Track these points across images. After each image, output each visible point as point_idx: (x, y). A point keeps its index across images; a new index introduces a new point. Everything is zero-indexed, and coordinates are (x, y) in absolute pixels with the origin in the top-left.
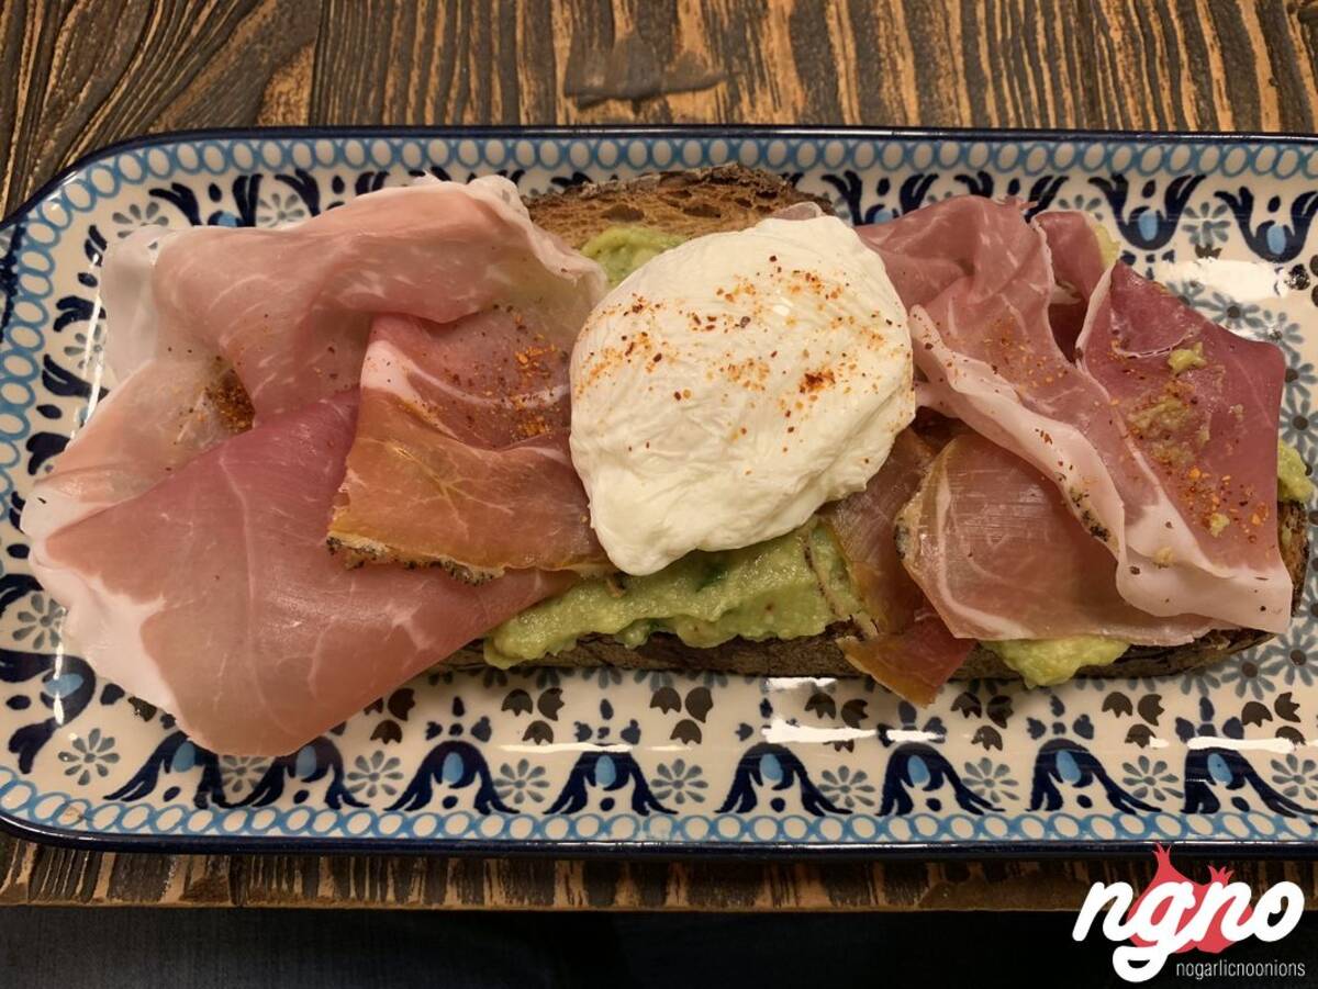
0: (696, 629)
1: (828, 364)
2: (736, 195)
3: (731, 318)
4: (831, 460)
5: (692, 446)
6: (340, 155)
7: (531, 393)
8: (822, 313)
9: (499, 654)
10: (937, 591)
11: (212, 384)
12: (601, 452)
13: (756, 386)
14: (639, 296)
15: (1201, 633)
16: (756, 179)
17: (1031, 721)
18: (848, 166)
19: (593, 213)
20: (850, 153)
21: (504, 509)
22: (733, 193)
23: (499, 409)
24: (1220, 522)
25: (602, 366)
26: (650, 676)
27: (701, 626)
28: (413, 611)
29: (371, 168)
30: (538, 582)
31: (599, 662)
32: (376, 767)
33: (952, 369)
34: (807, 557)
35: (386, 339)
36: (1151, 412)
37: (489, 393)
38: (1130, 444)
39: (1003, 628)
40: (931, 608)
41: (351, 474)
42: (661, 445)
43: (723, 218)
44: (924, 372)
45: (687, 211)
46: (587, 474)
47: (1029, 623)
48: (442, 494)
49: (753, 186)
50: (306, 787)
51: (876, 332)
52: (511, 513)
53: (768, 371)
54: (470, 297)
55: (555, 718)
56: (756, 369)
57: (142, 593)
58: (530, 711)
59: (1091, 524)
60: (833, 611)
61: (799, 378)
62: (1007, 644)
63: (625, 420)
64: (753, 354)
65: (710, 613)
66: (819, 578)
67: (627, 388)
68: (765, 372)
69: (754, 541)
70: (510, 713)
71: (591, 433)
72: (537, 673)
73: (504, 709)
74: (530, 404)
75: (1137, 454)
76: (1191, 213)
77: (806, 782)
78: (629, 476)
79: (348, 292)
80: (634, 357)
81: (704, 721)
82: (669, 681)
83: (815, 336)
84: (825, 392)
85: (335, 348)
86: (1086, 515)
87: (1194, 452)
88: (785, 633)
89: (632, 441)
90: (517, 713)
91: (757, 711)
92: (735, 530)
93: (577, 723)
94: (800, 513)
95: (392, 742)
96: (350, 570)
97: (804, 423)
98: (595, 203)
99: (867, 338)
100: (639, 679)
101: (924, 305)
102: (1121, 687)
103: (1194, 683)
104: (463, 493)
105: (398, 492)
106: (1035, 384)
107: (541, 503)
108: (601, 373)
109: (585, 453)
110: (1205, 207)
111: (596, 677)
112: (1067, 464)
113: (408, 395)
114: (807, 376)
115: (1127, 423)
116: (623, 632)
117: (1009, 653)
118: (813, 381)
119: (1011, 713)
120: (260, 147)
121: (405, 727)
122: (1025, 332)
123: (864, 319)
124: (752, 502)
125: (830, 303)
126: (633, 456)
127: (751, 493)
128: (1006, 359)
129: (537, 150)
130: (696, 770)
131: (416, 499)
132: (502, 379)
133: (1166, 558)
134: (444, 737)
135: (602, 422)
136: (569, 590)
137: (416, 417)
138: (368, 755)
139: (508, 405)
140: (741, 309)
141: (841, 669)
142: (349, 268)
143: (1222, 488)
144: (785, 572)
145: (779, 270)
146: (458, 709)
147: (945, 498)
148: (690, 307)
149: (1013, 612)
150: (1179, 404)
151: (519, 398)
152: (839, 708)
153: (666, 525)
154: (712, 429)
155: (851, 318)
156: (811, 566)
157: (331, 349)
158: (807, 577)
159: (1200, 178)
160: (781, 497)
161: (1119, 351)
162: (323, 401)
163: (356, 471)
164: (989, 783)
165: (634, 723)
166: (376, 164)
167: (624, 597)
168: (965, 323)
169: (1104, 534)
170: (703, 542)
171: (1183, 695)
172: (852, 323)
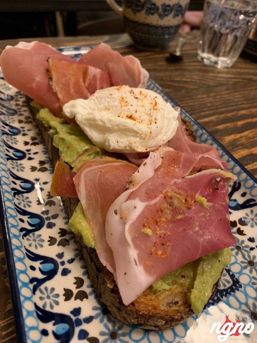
1: (137, 118)
3: (136, 95)
5: (100, 104)
8: (149, 111)
17: (63, 253)
24: (148, 232)
26: (48, 159)
28: (40, 80)
38: (161, 195)
41: (66, 62)
52: (71, 93)
58: (32, 141)
60: (73, 162)
68: (126, 105)
73: (31, 137)
75: (158, 198)
77: (23, 192)
81: (38, 171)
82: (48, 163)
83: (143, 112)
87: (172, 218)
91: (44, 182)
93: (31, 149)
95: (18, 122)
99: (149, 123)
100: (46, 157)
102: (87, 282)
103: (98, 312)
114: (131, 115)
117: (77, 208)
118: (131, 118)
119: (64, 246)
121: (23, 124)
123: (153, 118)
125: (152, 110)
130: (22, 170)
133: (125, 217)
134: (22, 129)
140: (139, 96)
145: (154, 99)
146: (29, 130)
150: (184, 203)
154: (106, 104)
155: (152, 116)
158: (80, 151)
164: (34, 240)
165: (33, 159)
171: (91, 308)
172: (151, 117)
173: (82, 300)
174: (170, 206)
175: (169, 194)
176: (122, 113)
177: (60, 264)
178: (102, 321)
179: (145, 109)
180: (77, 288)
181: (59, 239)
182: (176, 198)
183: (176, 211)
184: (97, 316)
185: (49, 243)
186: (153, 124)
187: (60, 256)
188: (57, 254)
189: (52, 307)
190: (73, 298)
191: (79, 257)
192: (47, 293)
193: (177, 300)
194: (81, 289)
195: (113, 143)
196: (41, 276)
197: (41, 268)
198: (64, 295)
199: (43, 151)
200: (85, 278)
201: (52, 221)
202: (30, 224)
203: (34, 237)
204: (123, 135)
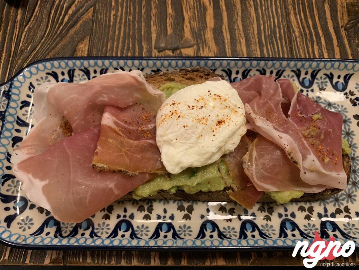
0: (189, 189)
1: (224, 118)
2: (199, 75)
3: (198, 106)
4: (224, 143)
5: (188, 139)
6: (96, 64)
7: (146, 126)
9: (137, 195)
10: (253, 178)
11: (62, 124)
12: (164, 141)
13: (205, 124)
14: (174, 100)
15: (323, 189)
16: (204, 71)
17: (279, 214)
18: (228, 67)
19: (162, 79)
20: (228, 64)
21: (139, 156)
22: (198, 74)
23: (137, 130)
24: (327, 160)
25: (165, 119)
26: (177, 202)
27: (190, 188)
28: (114, 184)
29: (104, 67)
30: (147, 176)
31: (163, 198)
32: (103, 226)
33: (256, 119)
34: (219, 169)
35: (108, 112)
36: (308, 131)
37: (135, 126)
38: (303, 139)
39: (270, 188)
40: (252, 183)
41: (99, 147)
42: (180, 139)
43: (196, 81)
44: (249, 120)
45: (186, 79)
46: (161, 147)
47: (278, 187)
48: (122, 152)
49: (203, 73)
50: (84, 232)
51: (236, 110)
52: (140, 157)
53: (208, 120)
54: (130, 101)
55: (151, 213)
56: (205, 120)
57: (42, 179)
58: (145, 211)
59: (293, 160)
60: (226, 184)
61: (216, 122)
62: (272, 192)
63: (170, 133)
64: (204, 116)
65: (193, 184)
66: (222, 175)
67: (171, 124)
68: (207, 120)
69: (205, 165)
70: (139, 212)
71: (162, 136)
72: (147, 201)
73: (138, 211)
74: (145, 129)
75: (305, 142)
76: (317, 79)
77: (219, 230)
78: (172, 147)
79: (98, 99)
80: (173, 116)
81: (191, 214)
82: (182, 203)
83: (220, 111)
84: (223, 126)
85: (94, 114)
86: (292, 158)
87: (320, 141)
88: (213, 190)
89: (172, 138)
90: (141, 212)
91: (206, 211)
92: (200, 162)
93: (157, 215)
94: (217, 157)
95: (108, 220)
96: (98, 173)
97: (218, 134)
98: (163, 77)
99: (233, 112)
100: (174, 202)
101: (248, 103)
102: (303, 204)
103: (322, 203)
104: (128, 152)
105: (111, 152)
106: (278, 124)
107: (148, 155)
108: (164, 121)
109: (160, 141)
110: (321, 78)
111: (162, 202)
112: (286, 144)
113: (114, 126)
114: (218, 121)
115: (302, 134)
116: (170, 190)
117: (273, 195)
118: (220, 123)
119: (273, 211)
120: (75, 62)
121: (111, 216)
122: (275, 110)
123: (233, 107)
124: (204, 154)
125: (224, 103)
126: (173, 142)
127: (204, 152)
128: (270, 117)
129: (147, 63)
130: (189, 227)
131: (115, 154)
132: (138, 122)
133: (313, 169)
134: (122, 218)
135: (164, 133)
136: (155, 178)
137: (116, 132)
138: (101, 223)
139: (140, 129)
140: (201, 104)
141: (228, 200)
142: (99, 93)
143: (327, 151)
144: (212, 173)
145: (211, 94)
146: (125, 211)
147: (255, 154)
148: (187, 103)
149: (273, 184)
150: (315, 129)
151: (142, 127)
152: (227, 210)
153: (181, 160)
154: (193, 135)
155: (229, 106)
156: (220, 171)
157: (93, 115)
158: (219, 174)
159: (320, 70)
160: (212, 153)
161: (299, 115)
162: (91, 128)
163: (100, 146)
164: (268, 230)
165: (173, 215)
166: (105, 66)
167: (170, 180)
168: (259, 108)
169: (297, 163)
170: (192, 165)
171: (319, 206)
173: (313, 211)
176: (212, 127)
177: (287, 218)
181: (267, 213)
183: (318, 136)
184: (324, 205)
185: (269, 221)
188: (278, 217)
189: (317, 229)
190: (311, 215)
192: (308, 230)
194: (306, 208)
196: (297, 231)
197: (291, 230)
198: (308, 220)
200: (300, 205)
201: (249, 213)
202: (253, 231)
203: (265, 230)
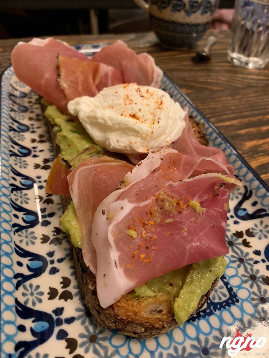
3: (142, 94)
8: (154, 110)
17: (54, 252)
27: (60, 135)
28: (49, 77)
41: (76, 59)
58: (39, 139)
60: (72, 160)
64: (134, 99)
66: (82, 153)
68: (131, 104)
73: (39, 135)
77: (23, 189)
81: (41, 169)
87: (161, 221)
93: (37, 146)
95: (28, 119)
102: (73, 282)
103: (81, 313)
114: (135, 114)
119: (56, 245)
121: (33, 121)
125: (157, 109)
134: (31, 127)
140: (146, 95)
145: (160, 98)
146: (38, 128)
150: (175, 206)
164: (27, 237)
165: (38, 156)
171: (74, 309)
172: (154, 116)
173: (66, 300)
174: (161, 208)
175: (161, 197)
176: (126, 112)
177: (49, 263)
178: (83, 323)
179: (150, 109)
180: (62, 288)
181: (52, 238)
182: (168, 201)
183: (166, 214)
184: (79, 318)
185: (42, 241)
186: (156, 123)
187: (51, 254)
188: (48, 252)
189: (34, 304)
190: (58, 297)
191: (69, 257)
192: (32, 290)
193: (162, 309)
194: (68, 289)
195: (114, 142)
196: (27, 273)
197: (29, 265)
198: (49, 293)
199: (49, 149)
200: (72, 278)
201: (48, 219)
202: (24, 221)
203: (27, 233)
204: (124, 134)
